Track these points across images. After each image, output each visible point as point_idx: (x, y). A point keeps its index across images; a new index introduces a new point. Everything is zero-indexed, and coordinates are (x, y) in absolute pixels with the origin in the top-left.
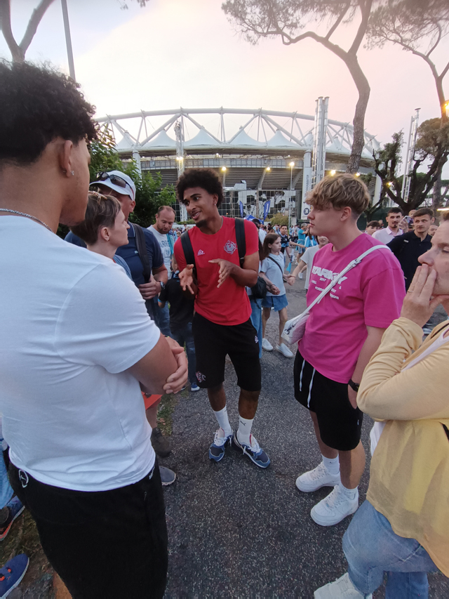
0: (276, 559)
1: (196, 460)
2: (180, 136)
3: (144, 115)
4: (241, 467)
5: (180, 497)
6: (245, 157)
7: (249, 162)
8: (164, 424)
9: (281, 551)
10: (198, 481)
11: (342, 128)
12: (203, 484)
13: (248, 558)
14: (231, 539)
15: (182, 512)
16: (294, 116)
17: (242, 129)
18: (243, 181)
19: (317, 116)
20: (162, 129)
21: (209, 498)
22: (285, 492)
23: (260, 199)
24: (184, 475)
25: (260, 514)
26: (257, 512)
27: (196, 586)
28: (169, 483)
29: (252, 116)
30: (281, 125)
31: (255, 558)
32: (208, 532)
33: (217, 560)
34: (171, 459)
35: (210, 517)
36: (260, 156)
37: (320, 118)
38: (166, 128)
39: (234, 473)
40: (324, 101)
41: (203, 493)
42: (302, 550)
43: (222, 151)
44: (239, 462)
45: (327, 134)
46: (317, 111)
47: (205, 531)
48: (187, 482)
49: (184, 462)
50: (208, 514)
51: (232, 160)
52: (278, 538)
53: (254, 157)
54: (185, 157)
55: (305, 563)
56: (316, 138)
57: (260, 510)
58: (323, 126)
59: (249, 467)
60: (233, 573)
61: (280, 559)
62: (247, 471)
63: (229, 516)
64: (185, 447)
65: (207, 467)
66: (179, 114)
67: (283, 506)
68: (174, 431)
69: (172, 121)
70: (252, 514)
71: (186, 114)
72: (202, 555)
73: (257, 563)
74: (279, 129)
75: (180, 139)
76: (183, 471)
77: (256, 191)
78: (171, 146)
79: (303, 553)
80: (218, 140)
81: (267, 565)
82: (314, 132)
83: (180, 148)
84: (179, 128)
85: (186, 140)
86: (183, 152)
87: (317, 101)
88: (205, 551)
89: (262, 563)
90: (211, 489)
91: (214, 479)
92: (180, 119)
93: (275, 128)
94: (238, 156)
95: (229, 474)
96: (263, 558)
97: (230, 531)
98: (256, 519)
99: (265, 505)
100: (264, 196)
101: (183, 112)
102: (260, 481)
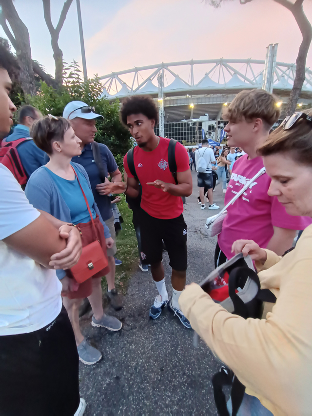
0: (185, 401)
1: (139, 315)
2: (161, 83)
3: (136, 70)
4: (172, 325)
5: (123, 341)
6: (209, 96)
7: (211, 100)
8: (123, 286)
9: (190, 396)
10: (138, 331)
11: (289, 69)
12: (141, 333)
13: (163, 396)
14: (154, 378)
15: (122, 352)
16: (248, 62)
17: (207, 75)
18: (206, 114)
19: (267, 61)
20: (149, 79)
21: (144, 345)
22: (202, 350)
23: (219, 127)
24: (128, 325)
25: (179, 363)
26: (177, 362)
27: (121, 410)
28: (117, 330)
29: (215, 64)
30: (237, 69)
31: (169, 397)
32: (138, 370)
33: (140, 393)
34: (122, 313)
35: (141, 359)
36: (219, 95)
37: (269, 61)
38: (151, 79)
39: (165, 329)
40: (273, 47)
41: (139, 340)
42: (207, 398)
43: (191, 93)
44: (171, 321)
45: (275, 74)
46: (267, 56)
47: (136, 369)
48: (129, 330)
49: (130, 316)
50: (140, 357)
51: (198, 99)
52: (190, 385)
53: (215, 95)
54: (164, 99)
55: (208, 409)
56: (265, 77)
57: (180, 360)
58: (271, 68)
59: (177, 326)
60: (150, 405)
61: (189, 402)
62: (176, 329)
63: (155, 361)
64: (133, 305)
65: (146, 321)
66: (160, 68)
67: (198, 360)
68: (128, 292)
69: (155, 73)
70: (173, 362)
71: (166, 67)
72: (130, 387)
73: (170, 401)
74: (236, 73)
75: (161, 85)
76: (128, 322)
77: (216, 121)
78: (155, 91)
79: (208, 402)
80: (188, 85)
81: (178, 404)
82: (264, 73)
83: (161, 92)
84: (160, 79)
85: (165, 87)
86: (163, 95)
87: (268, 48)
88: (133, 384)
89: (173, 402)
90: (146, 338)
91: (149, 331)
92: (161, 71)
93: (233, 73)
94: (203, 95)
95: (161, 329)
96: (175, 398)
97: (154, 372)
98: (176, 367)
99: (184, 356)
100: (222, 125)
101: (164, 66)
102: (185, 338)
